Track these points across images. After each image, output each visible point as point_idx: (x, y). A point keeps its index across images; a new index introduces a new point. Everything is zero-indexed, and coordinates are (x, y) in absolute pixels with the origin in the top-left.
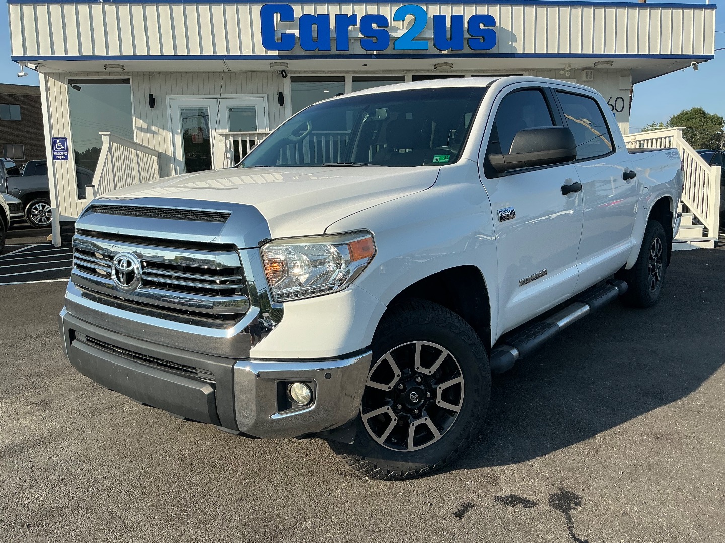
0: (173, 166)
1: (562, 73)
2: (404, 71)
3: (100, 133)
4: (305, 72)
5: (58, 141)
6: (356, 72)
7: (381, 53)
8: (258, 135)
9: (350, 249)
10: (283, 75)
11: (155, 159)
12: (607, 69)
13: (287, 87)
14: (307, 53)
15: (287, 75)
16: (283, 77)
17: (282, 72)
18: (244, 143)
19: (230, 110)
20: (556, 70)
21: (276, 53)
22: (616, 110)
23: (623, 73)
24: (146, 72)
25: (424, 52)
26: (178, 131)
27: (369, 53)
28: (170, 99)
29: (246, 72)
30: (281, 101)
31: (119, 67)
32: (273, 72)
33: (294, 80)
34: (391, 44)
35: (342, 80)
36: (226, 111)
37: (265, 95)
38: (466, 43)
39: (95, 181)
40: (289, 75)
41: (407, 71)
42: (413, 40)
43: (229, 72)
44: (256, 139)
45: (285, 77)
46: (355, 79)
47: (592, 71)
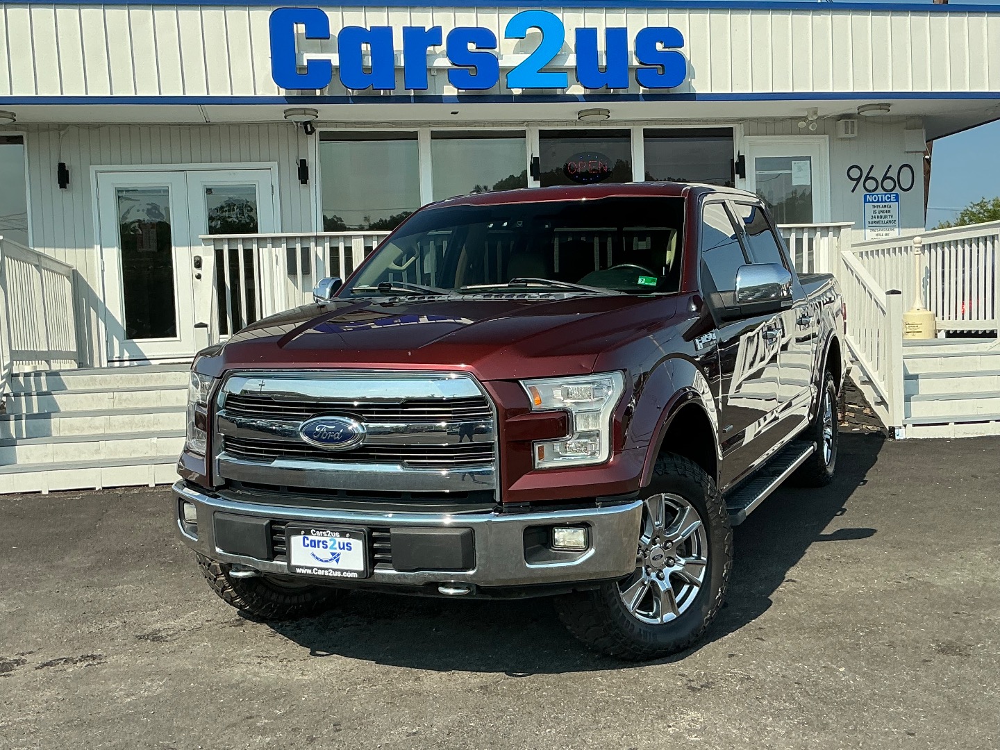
2: (524, 122)
6: (438, 123)
7: (485, 92)
10: (307, 128)
13: (313, 151)
14: (355, 93)
15: (313, 130)
17: (306, 124)
19: (209, 191)
20: (792, 119)
25: (559, 92)
28: (97, 172)
30: (303, 175)
32: (290, 124)
33: (325, 137)
35: (413, 137)
36: (202, 193)
37: (274, 165)
40: (318, 130)
41: (528, 123)
42: (540, 71)
43: (208, 124)
45: (310, 133)
46: (435, 136)
47: (856, 121)
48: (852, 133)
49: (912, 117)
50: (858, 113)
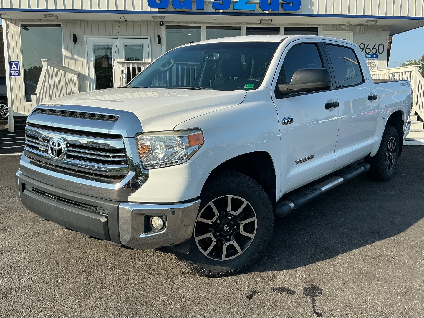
0: (88, 82)
1: (343, 27)
2: (240, 23)
3: (41, 60)
4: (175, 22)
5: (14, 64)
6: (209, 23)
7: (226, 11)
8: (143, 63)
9: (189, 139)
10: (161, 24)
11: (76, 77)
12: (374, 25)
13: (163, 32)
14: (176, 10)
15: (163, 24)
16: (161, 25)
17: (160, 22)
18: (134, 69)
19: (126, 46)
20: (340, 25)
21: (157, 10)
22: (379, 52)
23: (384, 28)
24: (72, 20)
25: (253, 12)
26: (91, 59)
27: (217, 11)
28: (87, 38)
29: (137, 22)
30: (159, 41)
31: (54, 16)
32: (155, 22)
33: (168, 27)
34: (232, 5)
35: (199, 28)
36: (123, 47)
37: (149, 37)
38: (280, 6)
39: (37, 91)
40: (165, 24)
41: (242, 24)
42: (246, 3)
43: (126, 21)
44: (141, 66)
45: (162, 25)
46: (208, 28)
47: (364, 27)
48: (362, 31)
49: (385, 26)
50: (365, 23)
